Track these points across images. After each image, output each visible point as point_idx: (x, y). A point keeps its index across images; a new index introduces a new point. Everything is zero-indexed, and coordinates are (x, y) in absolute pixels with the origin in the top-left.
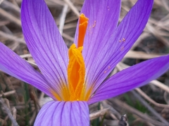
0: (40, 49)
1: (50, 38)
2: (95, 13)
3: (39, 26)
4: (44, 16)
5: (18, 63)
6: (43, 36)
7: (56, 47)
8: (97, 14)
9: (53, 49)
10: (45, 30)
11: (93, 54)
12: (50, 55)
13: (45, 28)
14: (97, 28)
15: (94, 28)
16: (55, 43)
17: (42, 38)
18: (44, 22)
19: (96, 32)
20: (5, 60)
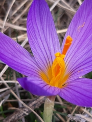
0: (39, 39)
1: (48, 32)
2: (86, 16)
3: (41, 22)
4: (46, 16)
5: (20, 52)
6: (43, 29)
7: (51, 38)
8: (87, 17)
9: (48, 40)
10: (45, 25)
11: (76, 48)
12: (45, 44)
13: (45, 24)
14: (84, 29)
15: (82, 28)
16: (50, 35)
17: (42, 31)
18: (46, 20)
19: (83, 32)
20: (11, 50)
